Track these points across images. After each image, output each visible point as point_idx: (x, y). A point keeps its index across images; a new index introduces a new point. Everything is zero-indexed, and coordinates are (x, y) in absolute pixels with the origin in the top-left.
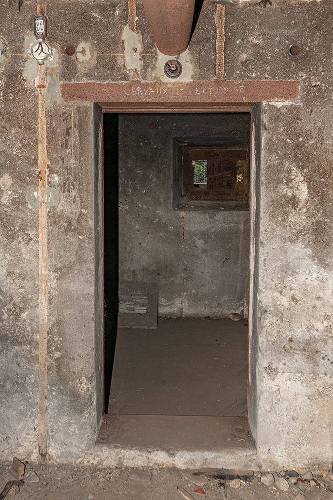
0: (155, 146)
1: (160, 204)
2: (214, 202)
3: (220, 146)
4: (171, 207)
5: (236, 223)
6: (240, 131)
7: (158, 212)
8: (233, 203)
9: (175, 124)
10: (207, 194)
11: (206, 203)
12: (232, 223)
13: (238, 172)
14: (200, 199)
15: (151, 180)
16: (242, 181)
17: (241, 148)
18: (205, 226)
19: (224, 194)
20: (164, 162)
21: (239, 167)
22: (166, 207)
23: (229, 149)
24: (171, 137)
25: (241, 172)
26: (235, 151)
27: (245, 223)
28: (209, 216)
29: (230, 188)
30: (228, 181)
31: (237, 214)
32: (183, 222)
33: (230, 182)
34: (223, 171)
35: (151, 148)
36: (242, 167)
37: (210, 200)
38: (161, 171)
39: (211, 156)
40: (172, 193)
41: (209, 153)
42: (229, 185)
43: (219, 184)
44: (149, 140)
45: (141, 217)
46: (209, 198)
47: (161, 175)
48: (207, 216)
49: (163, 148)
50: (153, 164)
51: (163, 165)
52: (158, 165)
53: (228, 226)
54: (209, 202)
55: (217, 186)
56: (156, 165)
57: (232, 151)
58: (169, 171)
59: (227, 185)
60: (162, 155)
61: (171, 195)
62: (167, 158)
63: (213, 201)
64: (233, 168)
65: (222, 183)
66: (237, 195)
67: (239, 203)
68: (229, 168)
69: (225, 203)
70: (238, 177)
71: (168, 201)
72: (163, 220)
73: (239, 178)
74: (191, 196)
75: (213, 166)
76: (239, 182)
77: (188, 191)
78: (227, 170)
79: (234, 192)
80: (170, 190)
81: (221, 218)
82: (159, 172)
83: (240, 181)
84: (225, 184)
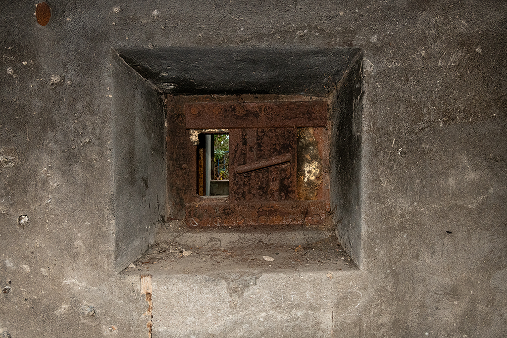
0: (55, 79)
1: (75, 257)
2: (248, 235)
3: (262, 90)
4: (108, 264)
5: (312, 307)
6: (321, 31)
7: (68, 282)
8: (297, 238)
9: (116, 9)
10: (228, 214)
11: (227, 238)
12: (298, 306)
13: (308, 157)
14: (212, 228)
15: (45, 182)
16: (318, 178)
17: (314, 98)
18: (217, 318)
19: (273, 212)
20: (85, 127)
21: (310, 144)
22: (95, 266)
23: (285, 99)
24: (105, 49)
25: (314, 158)
26: (299, 105)
27: (337, 305)
28: (229, 289)
29: (287, 197)
30: (283, 179)
31: (313, 283)
32: (150, 308)
33: (286, 182)
34: (270, 156)
35: (43, 85)
36: (315, 144)
37: (237, 229)
38: (74, 156)
39: (237, 117)
40: (113, 222)
41: (234, 109)
42: (286, 190)
43: (261, 188)
44: (34, 58)
45: (15, 299)
46: (235, 224)
47: (77, 168)
48: (223, 288)
49: (79, 85)
50: (50, 135)
51: (82, 135)
52: (65, 135)
53: (286, 318)
54: (234, 236)
55: (254, 192)
56: (60, 137)
57: (291, 103)
58: (101, 154)
59: (280, 190)
60: (79, 106)
61: (112, 227)
62: (93, 113)
63: (245, 232)
64: (295, 146)
65: (267, 185)
66: (306, 213)
67: (312, 236)
68: (285, 148)
69: (275, 237)
70: (307, 169)
71: (102, 248)
72: (86, 307)
73: (310, 172)
74: (187, 221)
75: (245, 143)
76: (309, 182)
77: (183, 206)
78: (280, 153)
79: (297, 207)
80: (107, 213)
81: (267, 296)
82: (71, 158)
83: (313, 178)
84: (275, 186)
